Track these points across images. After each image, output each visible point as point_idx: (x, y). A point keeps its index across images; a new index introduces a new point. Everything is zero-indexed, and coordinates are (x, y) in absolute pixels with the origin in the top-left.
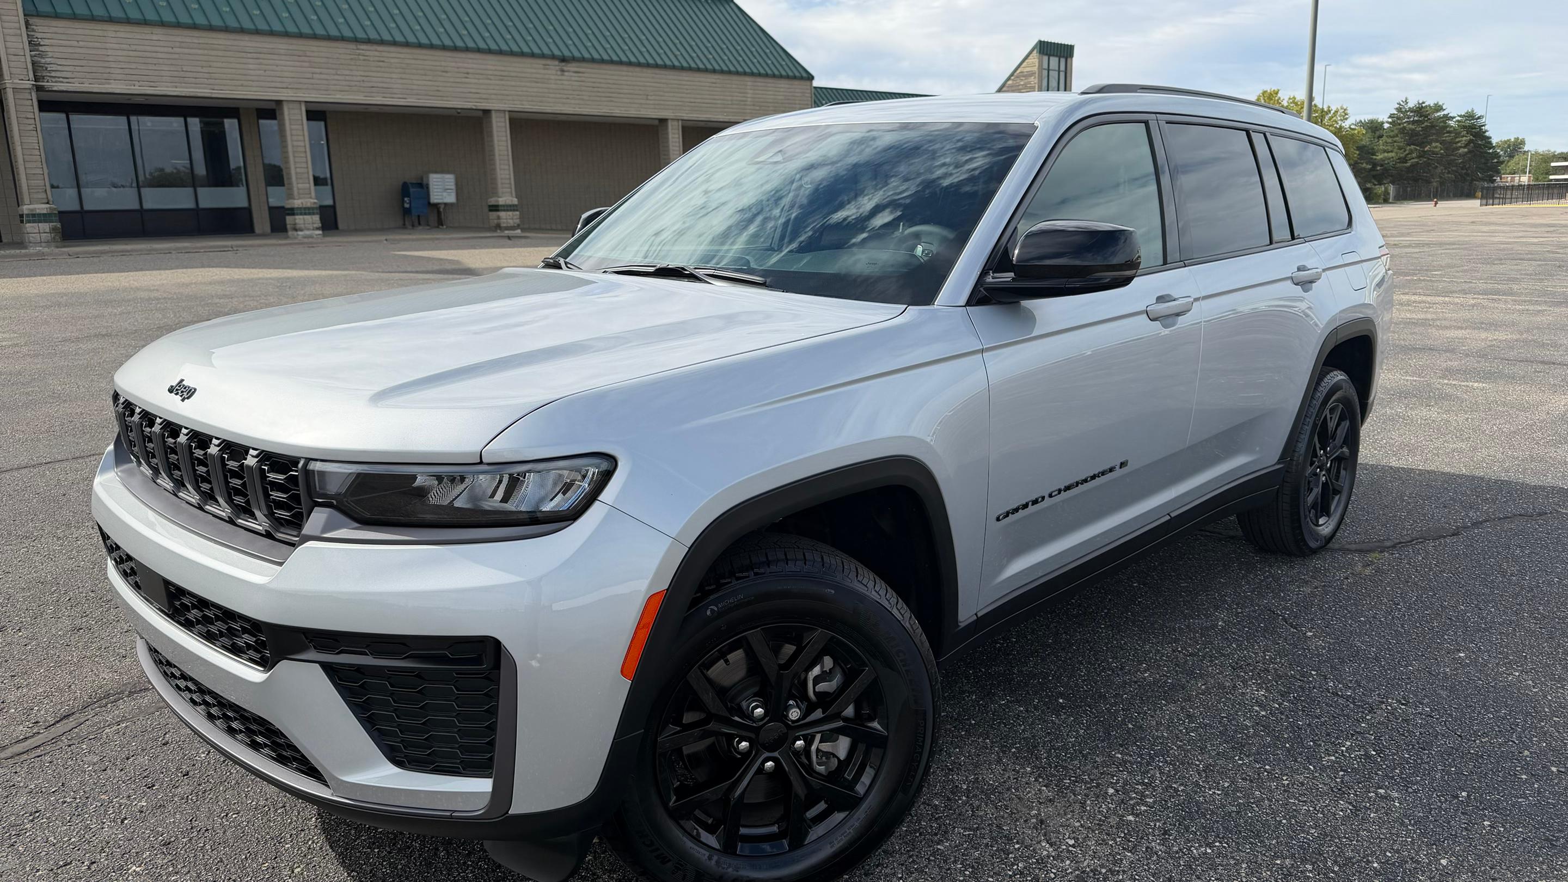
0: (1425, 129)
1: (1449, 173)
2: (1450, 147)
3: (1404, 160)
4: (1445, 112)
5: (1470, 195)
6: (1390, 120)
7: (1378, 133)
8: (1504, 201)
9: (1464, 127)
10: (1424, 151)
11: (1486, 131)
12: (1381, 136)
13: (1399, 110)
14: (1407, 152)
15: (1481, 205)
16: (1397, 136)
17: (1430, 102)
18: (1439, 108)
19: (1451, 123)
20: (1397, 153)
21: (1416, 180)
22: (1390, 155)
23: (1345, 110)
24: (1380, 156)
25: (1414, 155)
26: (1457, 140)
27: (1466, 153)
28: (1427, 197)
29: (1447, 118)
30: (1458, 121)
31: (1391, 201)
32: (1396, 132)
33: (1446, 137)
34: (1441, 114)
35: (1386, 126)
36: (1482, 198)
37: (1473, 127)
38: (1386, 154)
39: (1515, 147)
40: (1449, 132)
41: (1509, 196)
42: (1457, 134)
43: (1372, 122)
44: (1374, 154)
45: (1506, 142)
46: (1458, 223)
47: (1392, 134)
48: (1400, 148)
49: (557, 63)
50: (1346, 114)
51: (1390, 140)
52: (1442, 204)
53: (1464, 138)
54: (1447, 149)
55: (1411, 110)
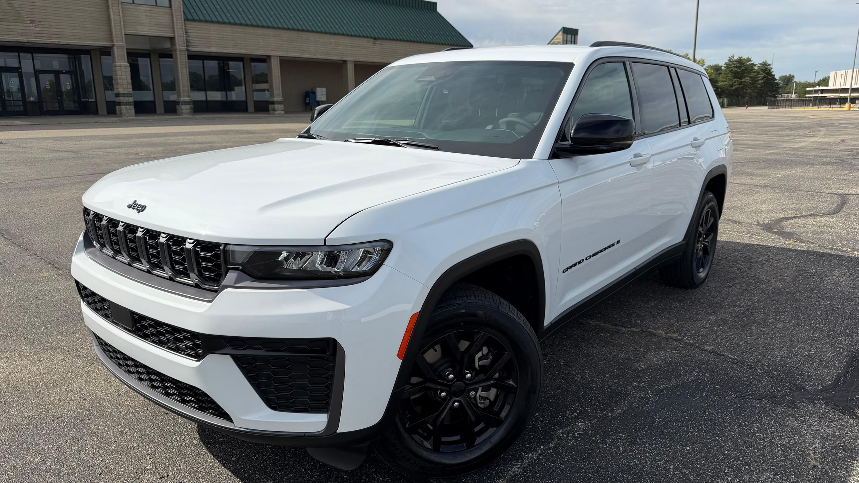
0: (742, 71)
1: (754, 92)
2: (754, 80)
3: (731, 86)
4: (752, 62)
5: (764, 104)
6: (725, 66)
7: (719, 72)
8: (778, 106)
9: (762, 70)
10: (741, 81)
11: (773, 72)
12: (720, 74)
13: (729, 60)
14: (733, 82)
15: (768, 108)
16: (728, 74)
17: (745, 57)
18: (749, 60)
19: (756, 68)
20: (728, 82)
21: (738, 96)
22: (725, 83)
23: (703, 60)
24: (720, 84)
25: (737, 83)
26: (758, 76)
27: (762, 83)
28: (743, 105)
29: (754, 65)
30: (759, 66)
31: (725, 106)
32: (728, 72)
33: (753, 75)
34: (750, 63)
35: (723, 68)
36: (768, 106)
37: (766, 69)
38: (723, 83)
39: (788, 80)
40: (754, 72)
41: (784, 105)
42: (758, 73)
43: (716, 66)
44: (717, 83)
45: (784, 77)
46: (756, 116)
47: (726, 73)
48: (730, 80)
49: (372, 40)
50: (704, 63)
51: (725, 76)
52: (749, 108)
53: (762, 75)
54: (752, 80)
55: (736, 61)
